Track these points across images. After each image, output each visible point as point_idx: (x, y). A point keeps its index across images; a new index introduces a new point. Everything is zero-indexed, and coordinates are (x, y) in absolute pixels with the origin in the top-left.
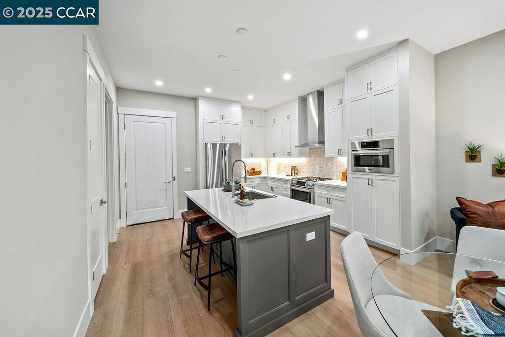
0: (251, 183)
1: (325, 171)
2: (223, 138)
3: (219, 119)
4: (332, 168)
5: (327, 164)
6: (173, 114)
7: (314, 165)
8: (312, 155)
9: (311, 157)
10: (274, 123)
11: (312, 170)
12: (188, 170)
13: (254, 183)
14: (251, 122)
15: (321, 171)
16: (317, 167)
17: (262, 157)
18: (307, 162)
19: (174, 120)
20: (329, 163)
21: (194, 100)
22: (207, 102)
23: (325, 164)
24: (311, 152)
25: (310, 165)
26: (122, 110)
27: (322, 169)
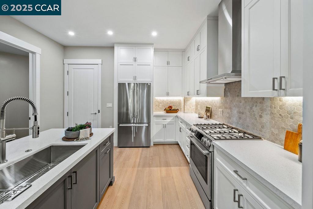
0: (163, 121)
1: (248, 119)
2: (135, 78)
3: (131, 61)
4: (261, 116)
5: (251, 108)
6: (99, 61)
7: (231, 108)
8: (229, 94)
9: (228, 96)
10: (188, 60)
11: (228, 115)
13: (165, 121)
14: (168, 63)
15: (240, 118)
16: (235, 111)
18: (222, 103)
19: (100, 66)
20: (254, 108)
22: (122, 47)
23: (248, 107)
24: (227, 89)
25: (226, 108)
26: (67, 61)
27: (243, 116)
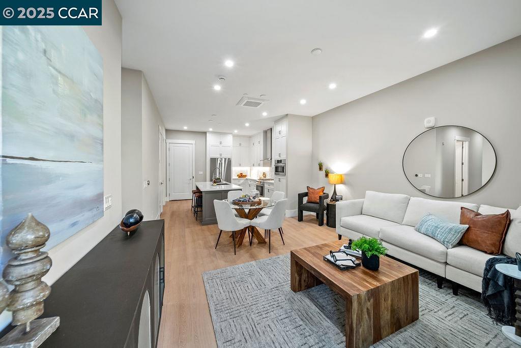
2: (221, 155)
3: (218, 144)
6: (193, 142)
10: (253, 145)
12: (201, 173)
14: (240, 144)
17: (247, 166)
19: (194, 145)
21: (205, 133)
26: (169, 141)
